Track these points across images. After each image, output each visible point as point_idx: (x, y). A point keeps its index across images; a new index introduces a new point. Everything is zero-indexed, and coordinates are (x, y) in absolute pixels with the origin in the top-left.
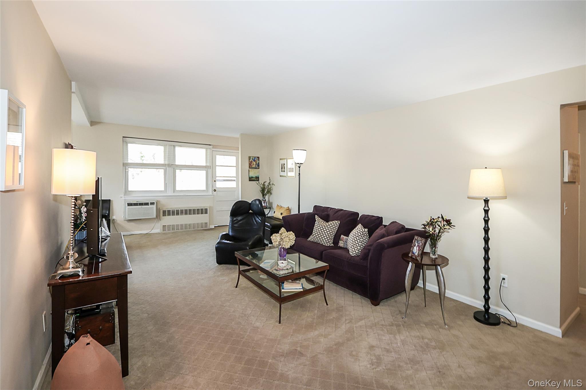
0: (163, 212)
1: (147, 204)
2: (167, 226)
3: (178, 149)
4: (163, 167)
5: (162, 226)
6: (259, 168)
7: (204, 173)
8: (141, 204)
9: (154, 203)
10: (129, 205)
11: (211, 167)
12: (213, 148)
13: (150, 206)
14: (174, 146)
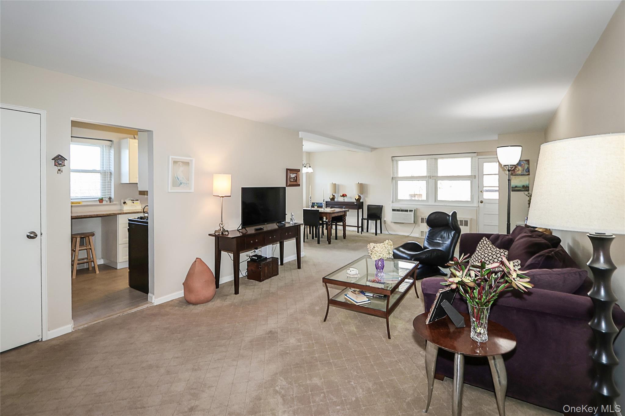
0: (421, 220)
1: (407, 211)
2: (424, 232)
3: (440, 161)
4: (425, 179)
5: (420, 232)
6: (529, 175)
7: (468, 183)
8: (402, 211)
9: (412, 210)
10: (393, 210)
11: (477, 177)
12: (477, 155)
13: (409, 213)
14: (436, 159)
